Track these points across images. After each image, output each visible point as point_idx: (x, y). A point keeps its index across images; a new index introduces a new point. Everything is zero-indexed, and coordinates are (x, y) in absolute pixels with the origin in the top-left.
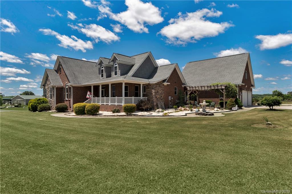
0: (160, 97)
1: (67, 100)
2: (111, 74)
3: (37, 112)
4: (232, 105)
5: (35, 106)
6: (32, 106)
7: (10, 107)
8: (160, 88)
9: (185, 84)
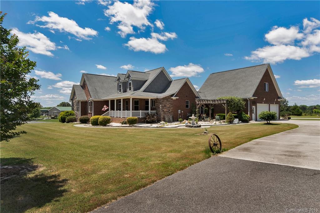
0: (168, 110)
1: (89, 113)
2: (126, 90)
3: (65, 123)
4: (230, 118)
5: (64, 118)
6: (61, 118)
7: (47, 119)
8: (167, 102)
9: (199, 98)
